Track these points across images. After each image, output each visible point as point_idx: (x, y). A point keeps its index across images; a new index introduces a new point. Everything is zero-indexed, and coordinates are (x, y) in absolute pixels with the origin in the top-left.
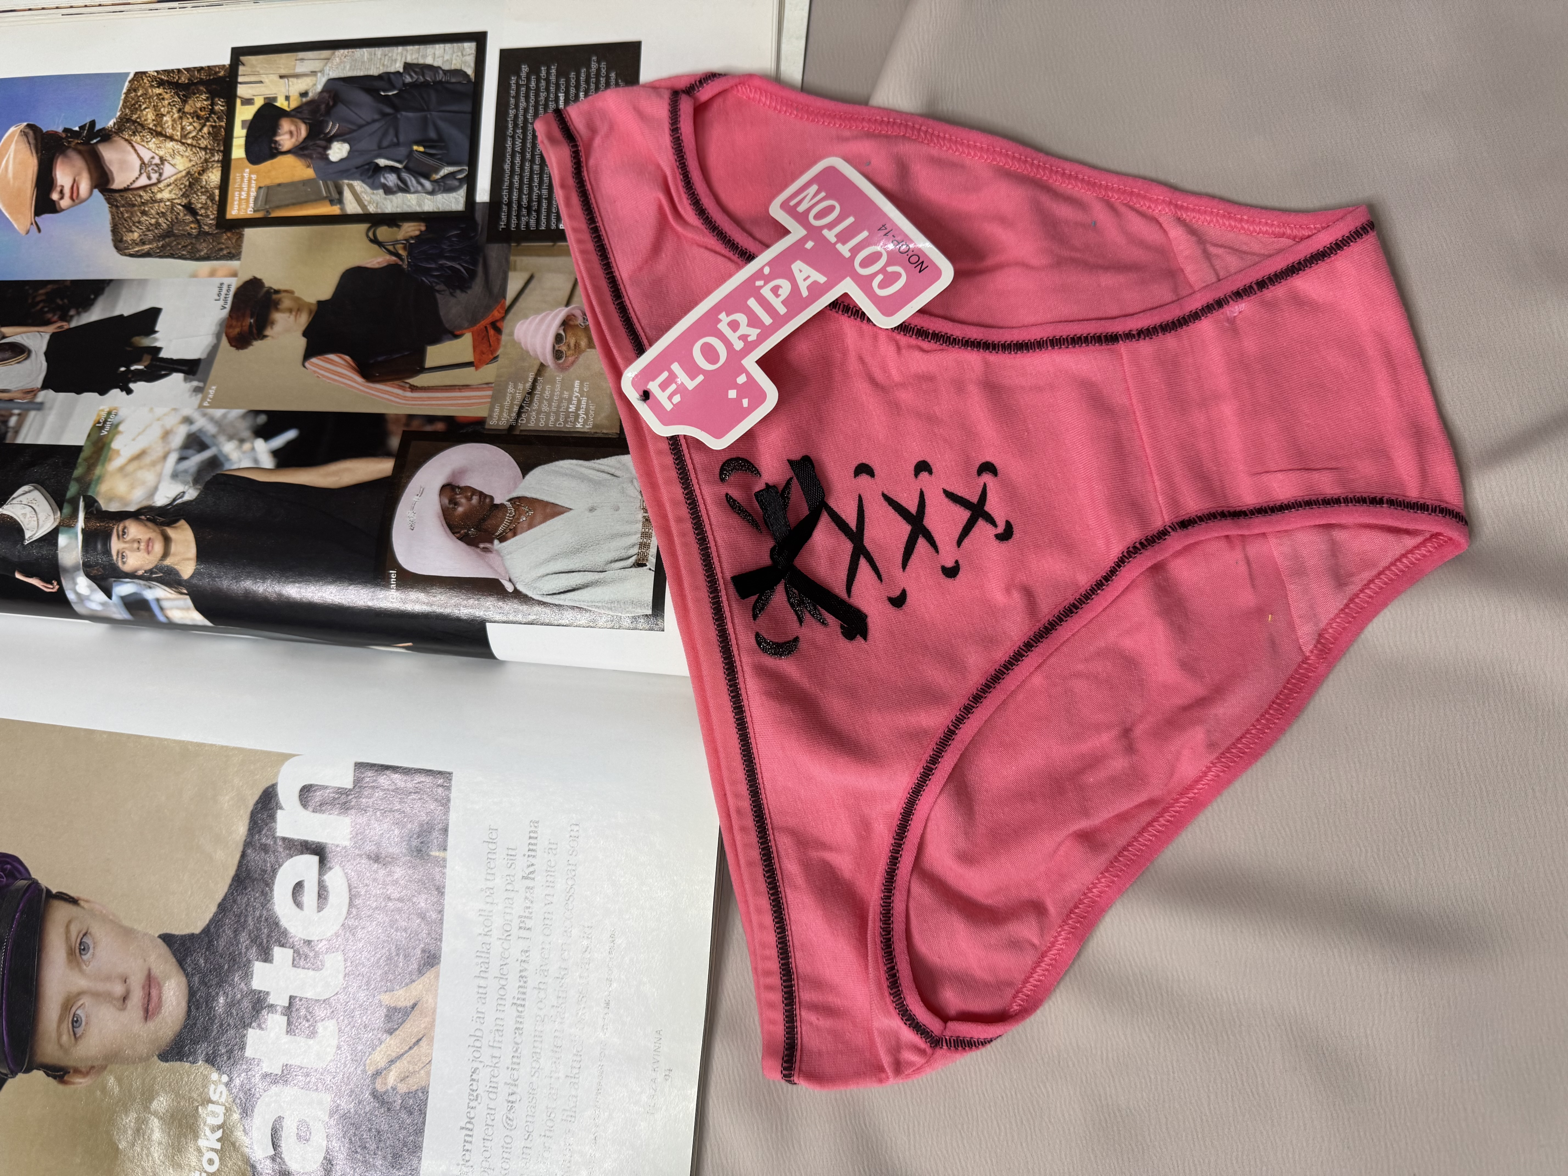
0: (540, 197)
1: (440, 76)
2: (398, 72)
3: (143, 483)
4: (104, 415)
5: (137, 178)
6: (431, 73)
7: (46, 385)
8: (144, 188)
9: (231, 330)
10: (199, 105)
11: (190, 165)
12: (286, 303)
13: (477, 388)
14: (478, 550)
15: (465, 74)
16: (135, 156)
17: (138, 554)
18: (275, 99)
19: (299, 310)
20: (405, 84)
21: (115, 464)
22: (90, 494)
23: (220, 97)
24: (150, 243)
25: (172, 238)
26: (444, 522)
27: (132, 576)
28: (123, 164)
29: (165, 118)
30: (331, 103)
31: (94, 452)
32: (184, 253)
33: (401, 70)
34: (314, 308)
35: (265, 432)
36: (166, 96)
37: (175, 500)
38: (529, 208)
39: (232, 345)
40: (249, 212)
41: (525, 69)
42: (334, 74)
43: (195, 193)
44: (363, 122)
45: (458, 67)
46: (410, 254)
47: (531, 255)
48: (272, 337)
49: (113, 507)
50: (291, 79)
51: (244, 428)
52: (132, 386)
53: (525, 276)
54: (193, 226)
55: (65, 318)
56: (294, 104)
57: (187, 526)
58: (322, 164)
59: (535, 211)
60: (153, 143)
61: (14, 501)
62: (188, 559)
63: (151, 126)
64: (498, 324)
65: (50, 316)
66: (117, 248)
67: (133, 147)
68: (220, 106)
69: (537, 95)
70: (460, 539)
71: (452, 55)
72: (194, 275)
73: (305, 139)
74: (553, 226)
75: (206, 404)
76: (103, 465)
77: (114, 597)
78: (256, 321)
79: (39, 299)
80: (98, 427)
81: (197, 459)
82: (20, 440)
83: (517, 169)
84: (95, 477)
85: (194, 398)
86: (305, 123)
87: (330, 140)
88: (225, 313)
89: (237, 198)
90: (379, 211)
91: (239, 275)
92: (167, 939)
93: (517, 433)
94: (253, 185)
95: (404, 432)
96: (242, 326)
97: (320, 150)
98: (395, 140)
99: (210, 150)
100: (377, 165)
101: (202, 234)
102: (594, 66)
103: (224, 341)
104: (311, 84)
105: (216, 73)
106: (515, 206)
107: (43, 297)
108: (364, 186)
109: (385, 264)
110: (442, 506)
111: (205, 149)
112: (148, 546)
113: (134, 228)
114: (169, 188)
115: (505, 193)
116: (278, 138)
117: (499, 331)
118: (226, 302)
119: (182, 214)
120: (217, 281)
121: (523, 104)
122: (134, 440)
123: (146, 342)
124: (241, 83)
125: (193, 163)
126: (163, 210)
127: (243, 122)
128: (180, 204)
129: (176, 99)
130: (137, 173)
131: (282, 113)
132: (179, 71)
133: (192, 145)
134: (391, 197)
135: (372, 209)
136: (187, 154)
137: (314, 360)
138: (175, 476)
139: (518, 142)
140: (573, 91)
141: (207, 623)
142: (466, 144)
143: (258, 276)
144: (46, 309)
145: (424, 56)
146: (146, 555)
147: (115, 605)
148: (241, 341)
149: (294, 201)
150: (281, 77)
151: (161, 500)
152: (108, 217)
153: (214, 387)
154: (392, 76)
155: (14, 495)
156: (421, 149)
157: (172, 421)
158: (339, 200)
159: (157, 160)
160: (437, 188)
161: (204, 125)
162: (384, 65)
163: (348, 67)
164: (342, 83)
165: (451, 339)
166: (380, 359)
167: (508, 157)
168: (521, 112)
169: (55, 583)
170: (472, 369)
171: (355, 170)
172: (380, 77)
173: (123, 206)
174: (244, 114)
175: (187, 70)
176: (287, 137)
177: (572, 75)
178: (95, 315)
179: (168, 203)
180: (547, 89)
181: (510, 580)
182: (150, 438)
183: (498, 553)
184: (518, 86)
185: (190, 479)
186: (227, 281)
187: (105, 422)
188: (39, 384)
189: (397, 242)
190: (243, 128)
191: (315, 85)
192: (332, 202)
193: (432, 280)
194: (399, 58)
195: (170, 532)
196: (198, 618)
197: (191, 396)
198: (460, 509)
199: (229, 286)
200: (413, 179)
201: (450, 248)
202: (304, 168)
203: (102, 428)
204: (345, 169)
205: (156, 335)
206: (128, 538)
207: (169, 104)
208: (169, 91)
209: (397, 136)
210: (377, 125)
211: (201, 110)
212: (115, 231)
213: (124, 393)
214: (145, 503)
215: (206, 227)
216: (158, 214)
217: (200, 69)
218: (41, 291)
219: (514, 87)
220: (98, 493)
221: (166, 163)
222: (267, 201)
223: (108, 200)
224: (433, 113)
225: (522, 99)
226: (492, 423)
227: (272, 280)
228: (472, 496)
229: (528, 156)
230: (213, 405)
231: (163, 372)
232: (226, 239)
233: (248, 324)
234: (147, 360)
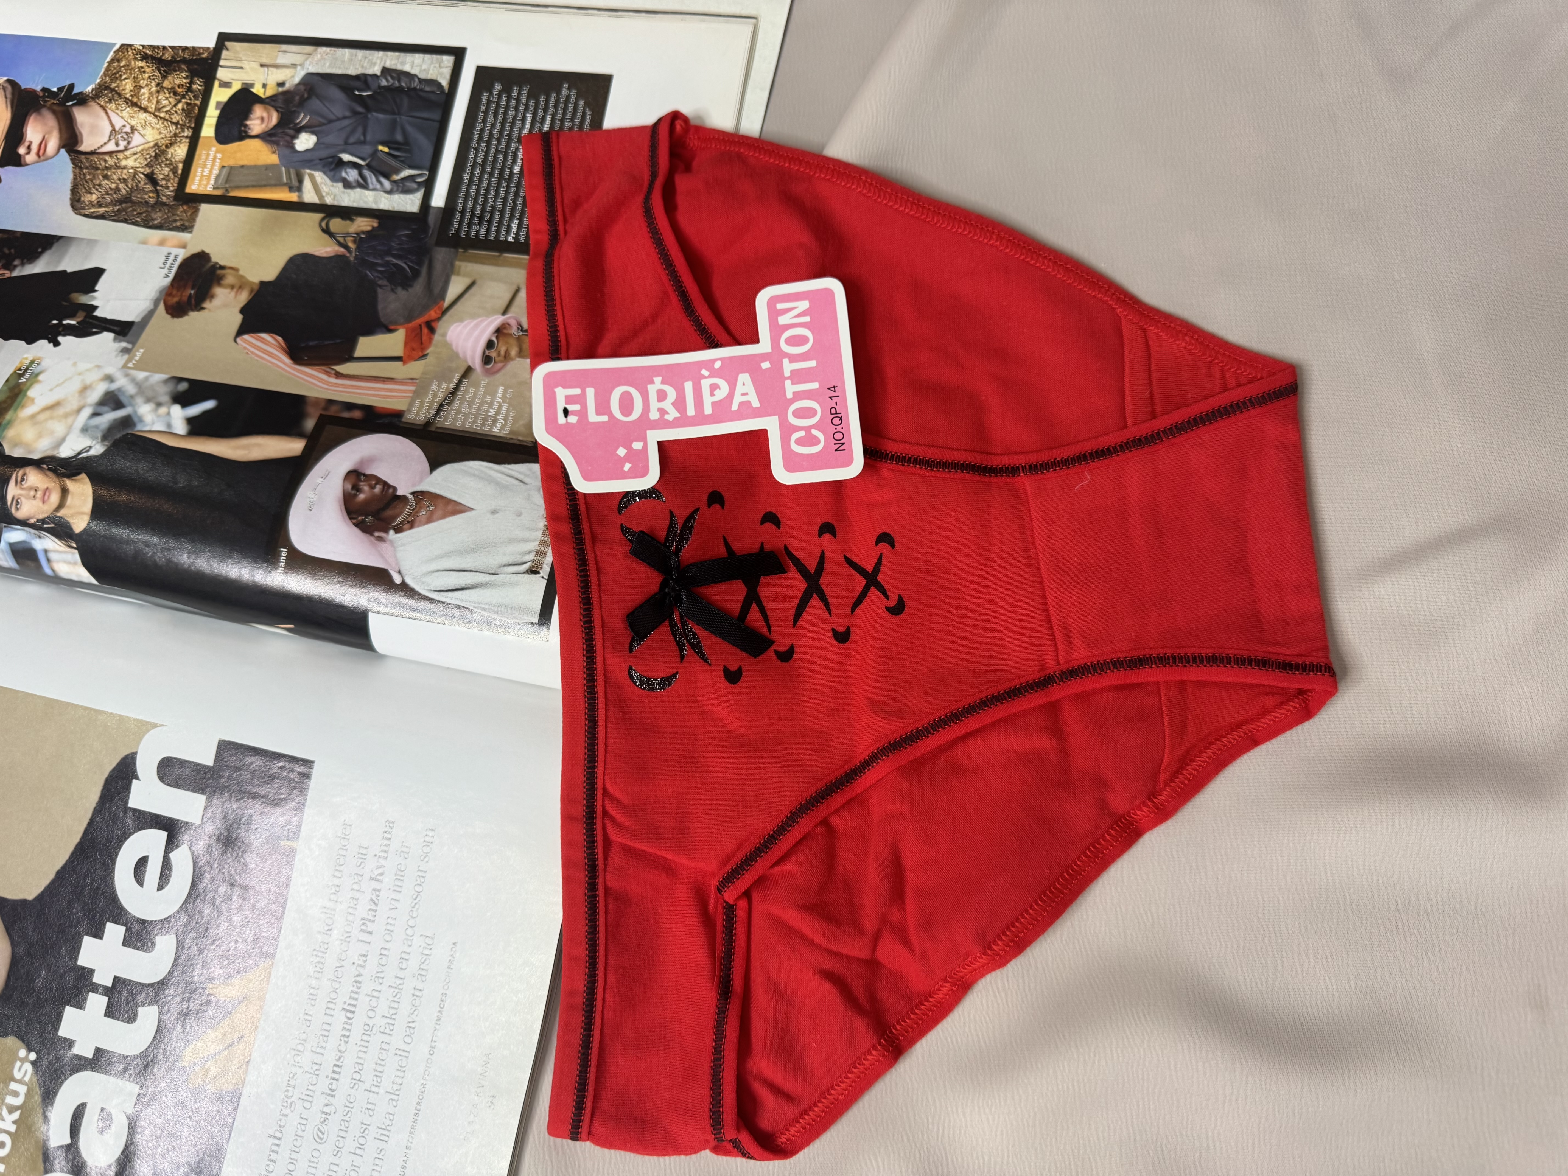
0: (493, 208)
1: (415, 84)
2: (375, 76)
3: (52, 433)
4: (26, 363)
5: (105, 144)
6: (407, 80)
8: (110, 153)
9: (169, 298)
10: (177, 82)
11: (159, 137)
12: (230, 279)
13: (402, 382)
14: (372, 539)
15: (439, 85)
16: (107, 122)
17: (34, 502)
18: (252, 85)
19: (241, 287)
20: (380, 87)
21: (27, 411)
23: (199, 76)
24: (106, 206)
25: (129, 205)
26: (343, 507)
27: (24, 523)
28: (94, 129)
29: (142, 91)
30: (306, 96)
31: (8, 398)
32: (138, 219)
33: (379, 73)
34: (256, 288)
35: (183, 399)
36: (148, 70)
37: (79, 453)
38: (481, 218)
39: (168, 313)
40: (208, 188)
41: (498, 87)
42: (313, 69)
43: (159, 164)
44: (333, 117)
45: (434, 77)
46: (358, 248)
47: (476, 262)
48: (210, 310)
50: (271, 69)
51: (164, 393)
52: (60, 339)
53: (467, 281)
54: (151, 195)
56: (270, 92)
57: (87, 480)
58: (287, 151)
59: (487, 221)
60: (127, 111)
62: (83, 513)
63: (128, 96)
64: (433, 324)
66: (73, 206)
67: (107, 113)
68: (198, 85)
69: (506, 113)
70: (356, 525)
71: (430, 65)
72: (144, 242)
73: (275, 127)
74: (502, 238)
75: (130, 365)
76: (16, 410)
78: (196, 293)
80: (19, 374)
81: (110, 416)
83: (476, 180)
84: (4, 422)
85: (119, 358)
86: (277, 111)
87: (299, 130)
89: (199, 174)
90: (336, 203)
91: (189, 247)
93: (433, 429)
94: (218, 163)
95: (321, 415)
96: (181, 296)
97: (288, 138)
98: (362, 138)
99: (181, 125)
100: (341, 159)
101: (159, 204)
102: (565, 92)
103: (162, 306)
104: (289, 76)
105: (200, 54)
106: (468, 215)
108: (325, 177)
109: (333, 254)
110: (344, 491)
111: (177, 124)
112: (44, 495)
113: (94, 190)
114: (135, 157)
115: (460, 201)
116: (248, 122)
117: (432, 330)
118: (170, 271)
119: (142, 183)
120: (165, 250)
121: (491, 119)
122: (51, 390)
123: (84, 299)
124: (221, 67)
125: (162, 136)
126: (125, 177)
127: (218, 103)
128: (142, 173)
129: (157, 73)
130: (106, 139)
131: (257, 99)
132: (164, 48)
133: (164, 119)
134: (349, 191)
135: (329, 201)
136: (158, 126)
137: (246, 337)
138: (85, 430)
139: (481, 155)
140: (540, 113)
141: (93, 581)
142: (429, 150)
143: (207, 251)
145: (403, 63)
146: (41, 504)
147: (2, 550)
148: (177, 310)
149: (254, 183)
150: (262, 65)
152: (71, 176)
153: (142, 351)
154: (369, 79)
156: (386, 150)
157: (93, 377)
158: (298, 188)
159: (128, 129)
160: (395, 189)
161: (179, 101)
162: (362, 67)
163: (328, 64)
164: (320, 78)
165: (383, 333)
166: (311, 343)
167: (469, 167)
168: (488, 127)
170: (399, 364)
171: (318, 161)
172: (357, 77)
173: (87, 168)
174: (220, 95)
175: (173, 48)
176: (258, 122)
177: (543, 98)
179: (131, 171)
180: (516, 109)
181: (399, 572)
182: (68, 392)
183: (392, 542)
184: (489, 102)
185: (99, 435)
186: (175, 251)
187: (27, 369)
189: (346, 235)
190: (217, 108)
191: (293, 77)
192: (291, 189)
193: (376, 274)
194: (378, 62)
195: (70, 484)
196: (83, 574)
197: (117, 356)
198: (362, 496)
200: (373, 177)
201: (398, 247)
202: (269, 153)
203: (23, 375)
204: (309, 160)
205: (95, 294)
206: (26, 485)
207: (149, 77)
208: (151, 65)
209: (364, 134)
210: (346, 122)
211: (179, 87)
212: (74, 190)
213: (51, 345)
215: (164, 198)
216: (119, 179)
217: (185, 49)
219: (484, 102)
221: (136, 132)
222: (227, 181)
223: (73, 161)
224: (403, 117)
225: (491, 115)
226: (409, 417)
228: (376, 484)
229: (488, 169)
230: (137, 367)
231: (94, 330)
232: (181, 212)
233: (188, 294)
234: (81, 316)
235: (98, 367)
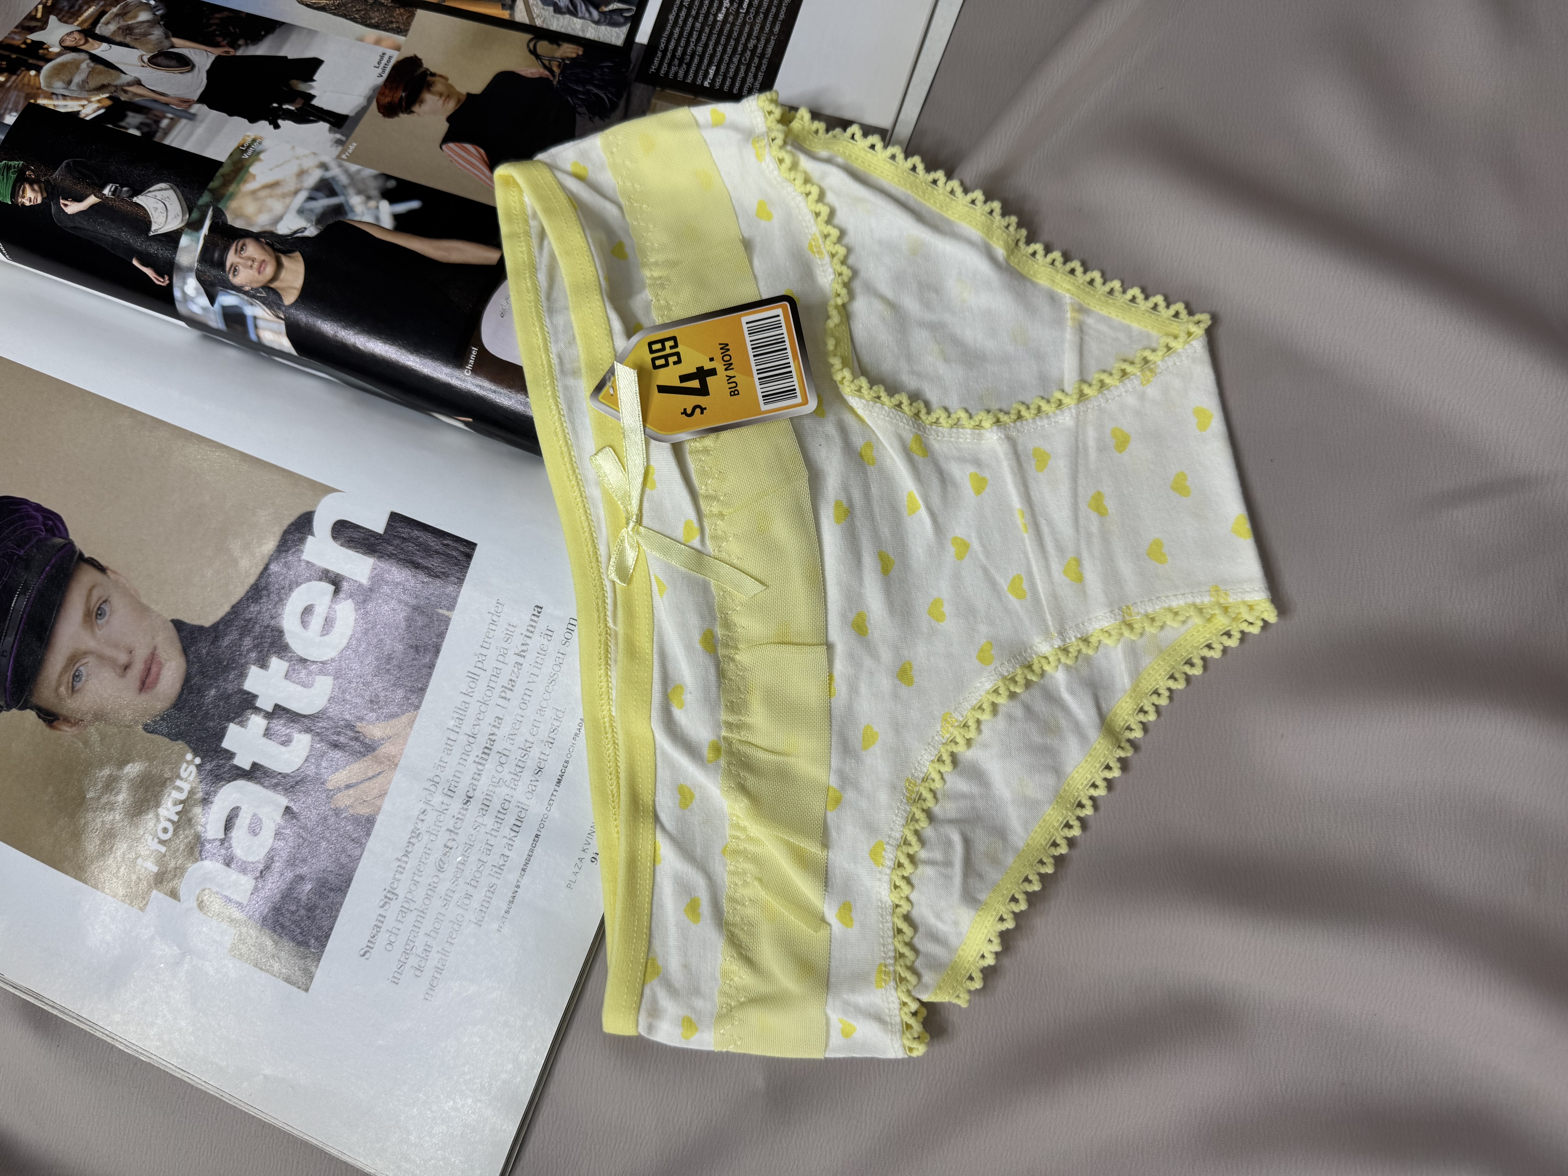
0: (694, 52)
3: (271, 210)
4: (249, 140)
7: (202, 100)
9: (382, 98)
12: (439, 87)
17: (251, 272)
19: (449, 97)
21: (250, 186)
22: (220, 206)
27: (238, 289)
31: (232, 171)
34: (463, 99)
35: (392, 196)
37: (295, 232)
38: (681, 60)
39: (379, 111)
46: (562, 73)
48: (418, 114)
49: (238, 224)
51: (373, 188)
52: (280, 122)
55: (234, 45)
57: (301, 259)
59: (686, 64)
61: (149, 194)
62: (295, 288)
65: (220, 39)
72: (361, 39)
74: (699, 82)
75: (344, 157)
76: (239, 184)
77: (216, 305)
78: (407, 96)
79: (212, 21)
80: (241, 149)
81: (323, 203)
82: (167, 142)
83: (680, 22)
84: (228, 193)
85: (334, 149)
88: (381, 80)
90: (545, 26)
91: (402, 50)
92: (178, 625)
96: (393, 96)
101: (377, 3)
103: (374, 105)
106: (669, 55)
107: (218, 21)
109: (537, 76)
112: (261, 266)
115: (663, 40)
118: (384, 71)
120: (380, 50)
122: (271, 170)
123: (302, 87)
134: (558, 16)
135: (538, 23)
137: (451, 145)
138: (301, 211)
141: (293, 352)
143: (419, 56)
144: (218, 33)
146: (256, 274)
147: (215, 312)
148: (389, 110)
151: (283, 229)
153: (355, 144)
155: (151, 189)
157: (309, 163)
158: (511, 7)
160: (603, 20)
167: (675, 9)
169: (167, 278)
178: (261, 49)
182: (287, 173)
185: (314, 218)
186: (390, 52)
187: (249, 147)
188: (196, 97)
189: (552, 59)
192: (504, 6)
195: (284, 260)
197: (331, 146)
199: (390, 57)
200: (583, 5)
203: (245, 151)
205: (313, 84)
206: (244, 254)
213: (272, 126)
214: (268, 228)
218: (217, 15)
220: (227, 208)
227: (430, 62)
229: (694, 13)
230: (349, 160)
231: (311, 118)
232: (398, 14)
233: (399, 96)
234: (299, 103)
235: (314, 154)
